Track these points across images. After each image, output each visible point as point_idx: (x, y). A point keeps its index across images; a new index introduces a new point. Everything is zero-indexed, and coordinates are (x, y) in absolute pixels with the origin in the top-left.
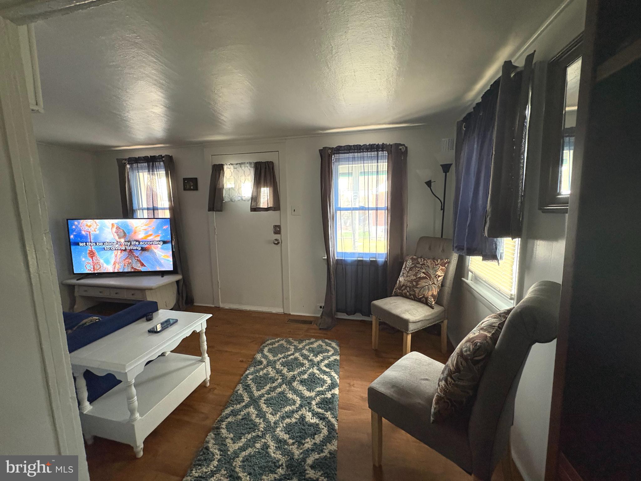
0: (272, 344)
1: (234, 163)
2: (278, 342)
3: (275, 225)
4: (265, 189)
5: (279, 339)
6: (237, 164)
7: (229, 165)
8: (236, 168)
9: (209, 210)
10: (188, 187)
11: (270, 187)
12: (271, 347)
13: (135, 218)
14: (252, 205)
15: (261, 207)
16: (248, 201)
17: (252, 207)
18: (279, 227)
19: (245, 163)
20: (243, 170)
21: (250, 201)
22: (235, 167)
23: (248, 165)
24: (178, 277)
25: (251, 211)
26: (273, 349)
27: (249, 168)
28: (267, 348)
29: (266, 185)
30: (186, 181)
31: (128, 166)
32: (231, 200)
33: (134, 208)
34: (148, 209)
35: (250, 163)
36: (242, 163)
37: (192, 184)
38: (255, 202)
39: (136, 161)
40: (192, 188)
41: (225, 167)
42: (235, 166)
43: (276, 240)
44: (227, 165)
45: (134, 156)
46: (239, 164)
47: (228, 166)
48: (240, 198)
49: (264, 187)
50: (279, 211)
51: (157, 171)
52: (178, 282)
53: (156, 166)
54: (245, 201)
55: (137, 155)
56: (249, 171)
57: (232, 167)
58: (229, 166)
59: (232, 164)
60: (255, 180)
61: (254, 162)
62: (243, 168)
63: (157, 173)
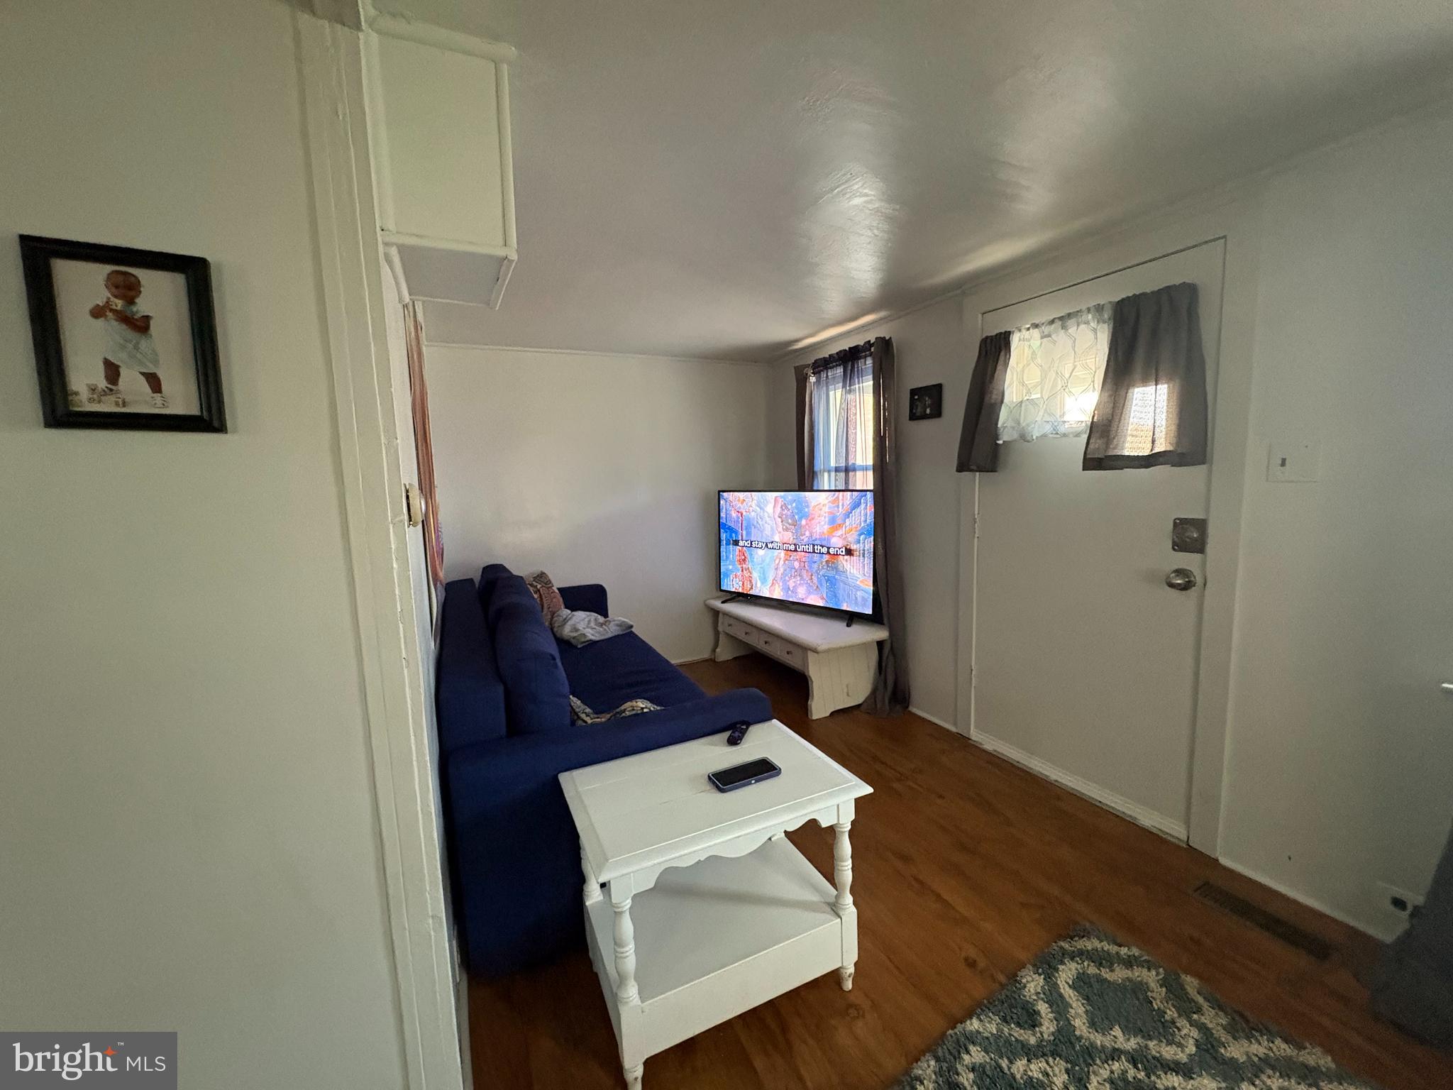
0: (1102, 959)
1: (1043, 320)
2: (1129, 963)
3: (1183, 516)
4: (1150, 389)
5: (1135, 951)
6: (1052, 322)
7: (1028, 329)
8: (1049, 336)
9: (962, 467)
10: (919, 411)
11: (1169, 380)
12: (1092, 970)
13: (815, 488)
14: (1091, 446)
15: (1126, 453)
16: (1078, 435)
17: (1088, 456)
18: (1201, 525)
19: (1080, 311)
20: (1070, 336)
21: (1086, 436)
22: (1046, 333)
23: (1090, 316)
24: (881, 634)
25: (1085, 469)
26: (1096, 986)
27: (1093, 324)
28: (1073, 966)
29: (1152, 375)
30: (916, 397)
31: (813, 379)
32: (1023, 437)
33: (816, 469)
34: (837, 470)
35: (1099, 309)
36: (1069, 316)
37: (928, 401)
38: (1101, 437)
39: (823, 365)
40: (928, 411)
41: (1015, 340)
42: (1046, 329)
43: (1179, 572)
44: (1020, 330)
45: (821, 357)
46: (1061, 318)
47: (1024, 331)
48: (1048, 429)
49: (1145, 381)
50: (1203, 467)
51: (859, 383)
52: (880, 644)
53: (858, 371)
54: (1065, 435)
55: (825, 353)
56: (1091, 335)
57: (1036, 333)
58: (1025, 334)
59: (1036, 326)
60: (1112, 363)
61: (1110, 302)
62: (1072, 330)
63: (859, 387)
